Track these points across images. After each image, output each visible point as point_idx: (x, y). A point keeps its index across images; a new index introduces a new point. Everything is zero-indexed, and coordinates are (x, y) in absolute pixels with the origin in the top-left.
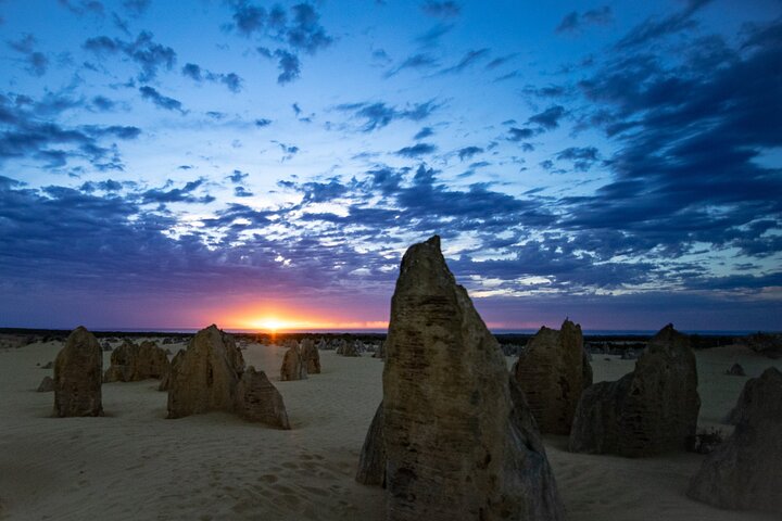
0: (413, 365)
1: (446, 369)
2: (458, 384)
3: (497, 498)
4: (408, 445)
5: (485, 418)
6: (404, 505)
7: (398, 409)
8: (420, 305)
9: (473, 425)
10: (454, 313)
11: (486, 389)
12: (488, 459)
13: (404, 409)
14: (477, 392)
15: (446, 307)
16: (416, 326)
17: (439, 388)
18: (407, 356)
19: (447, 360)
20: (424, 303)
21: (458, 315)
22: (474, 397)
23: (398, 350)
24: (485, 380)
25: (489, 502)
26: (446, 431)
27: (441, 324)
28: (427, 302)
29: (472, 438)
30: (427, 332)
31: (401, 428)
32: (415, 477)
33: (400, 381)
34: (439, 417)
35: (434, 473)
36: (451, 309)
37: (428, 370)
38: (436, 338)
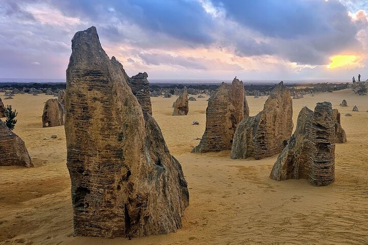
0: (82, 118)
1: (102, 120)
2: (110, 129)
3: (134, 196)
4: (83, 171)
5: (126, 149)
6: (82, 211)
7: (76, 148)
8: (83, 76)
9: (119, 154)
10: (108, 82)
11: (127, 131)
12: (129, 173)
13: (79, 148)
14: (122, 133)
15: (101, 78)
16: (82, 90)
17: (98, 132)
18: (79, 111)
19: (102, 114)
20: (86, 75)
21: (110, 83)
22: (120, 137)
23: (73, 107)
24: (127, 126)
25: (129, 199)
26: (104, 159)
27: (98, 90)
28: (88, 74)
29: (120, 162)
30: (89, 95)
31: (78, 161)
32: (89, 192)
33: (76, 129)
34: (99, 152)
35: (99, 187)
36: (105, 79)
37: (91, 120)
38: (95, 99)
